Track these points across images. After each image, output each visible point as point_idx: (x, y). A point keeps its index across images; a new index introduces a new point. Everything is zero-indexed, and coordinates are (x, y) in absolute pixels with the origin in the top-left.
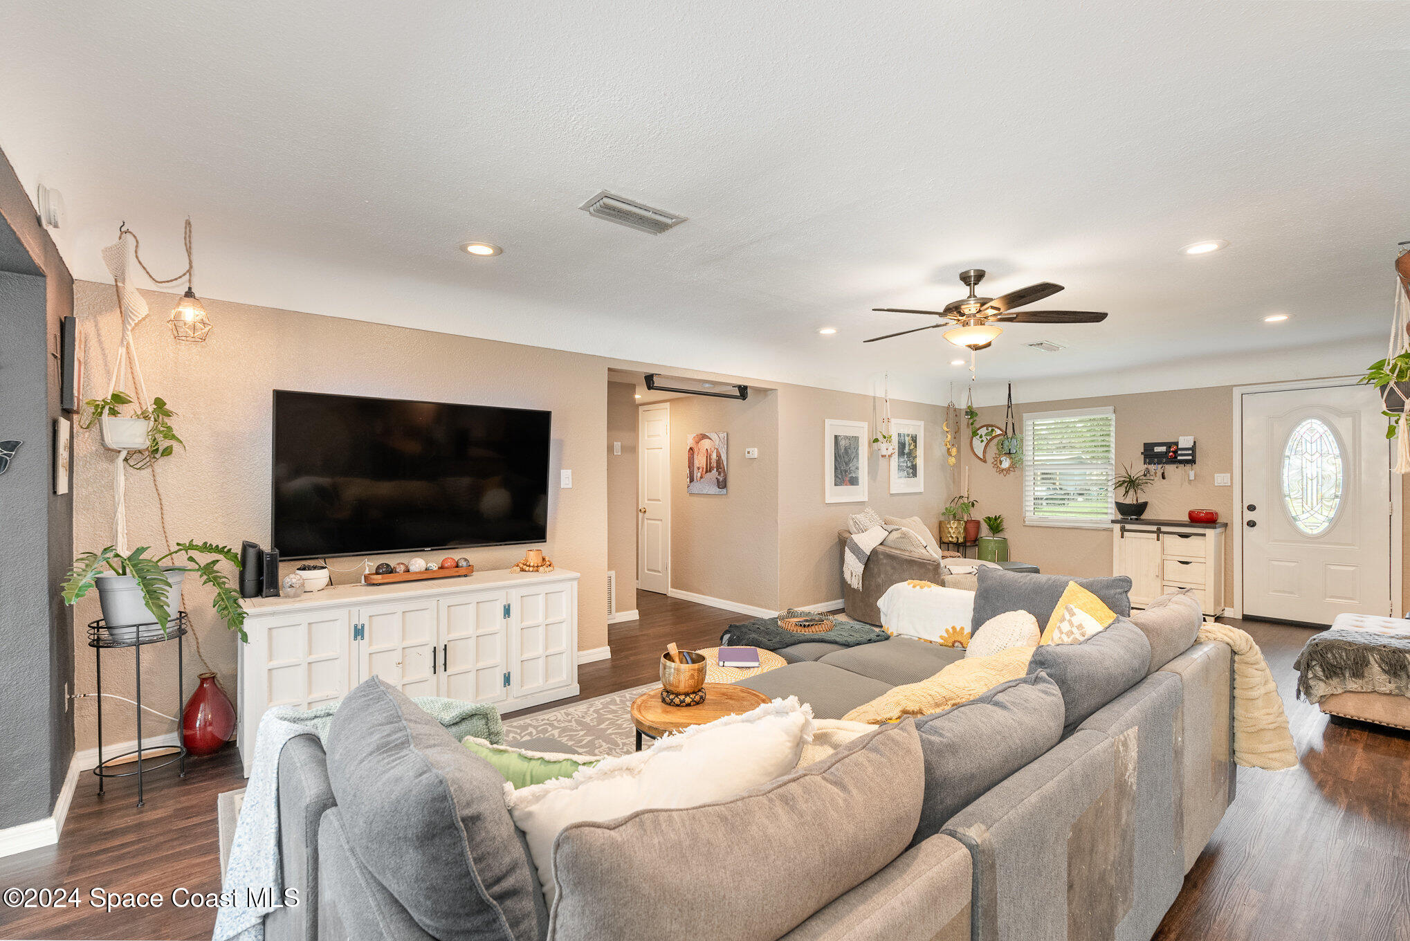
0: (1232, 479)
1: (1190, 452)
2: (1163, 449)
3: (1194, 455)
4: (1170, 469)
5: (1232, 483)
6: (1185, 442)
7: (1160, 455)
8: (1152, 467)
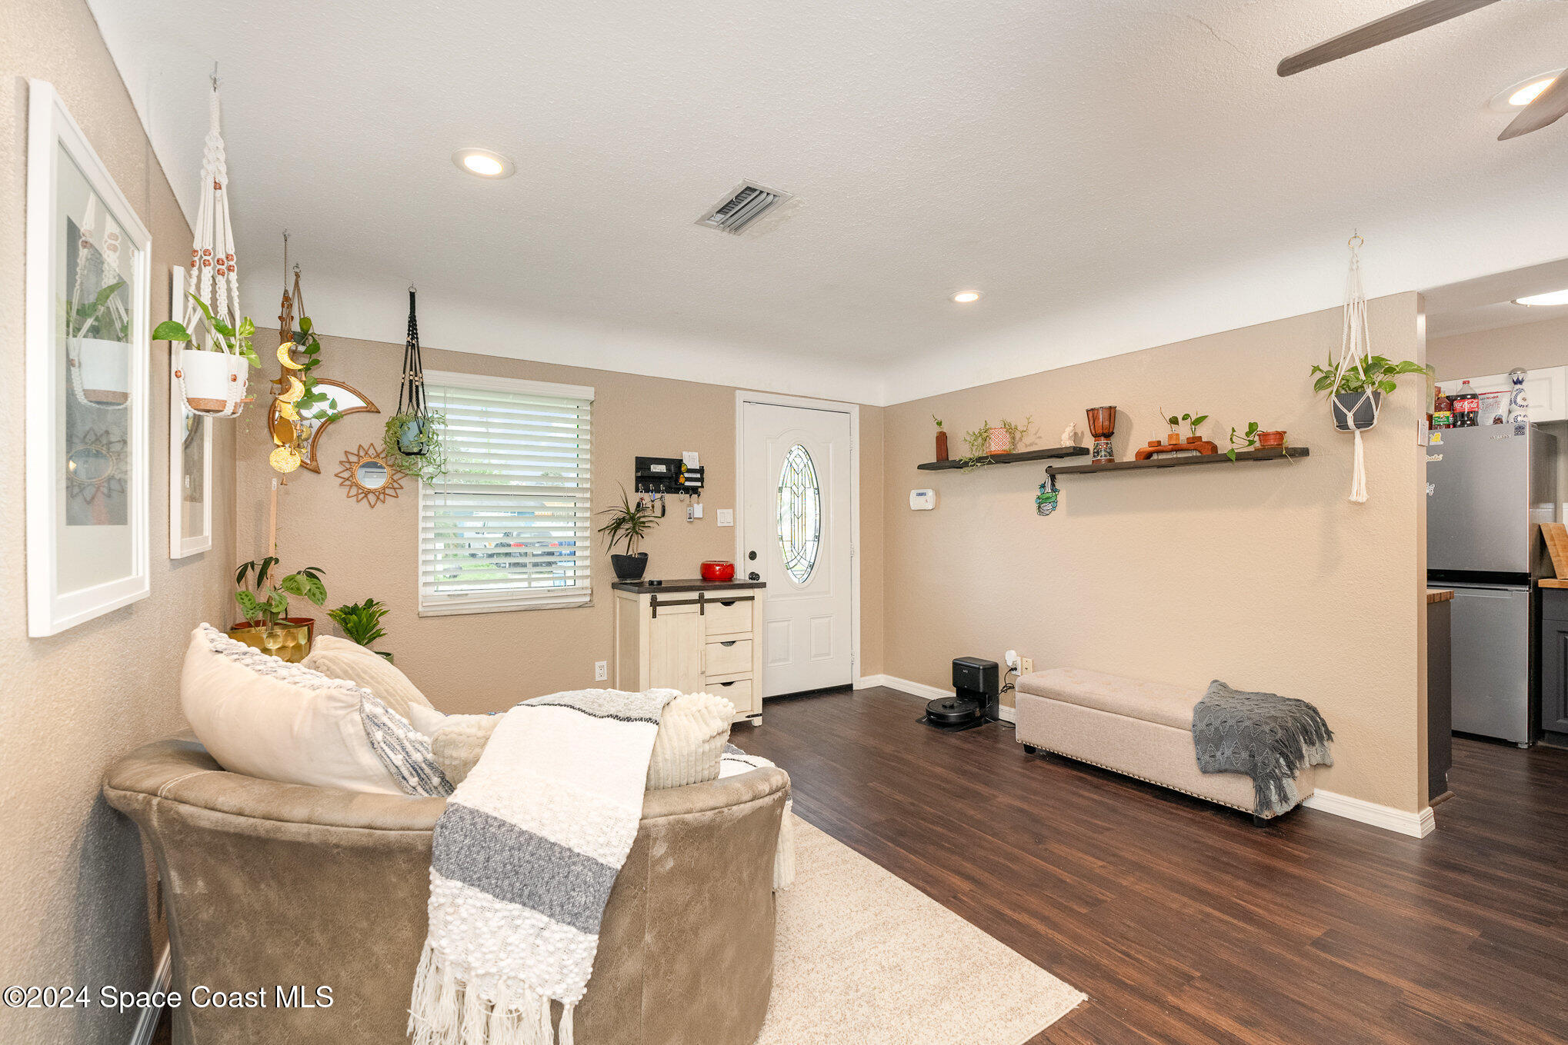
0: (734, 518)
1: (698, 476)
2: (662, 468)
3: (701, 480)
4: (670, 499)
5: (734, 521)
6: (691, 461)
7: (658, 478)
8: (647, 498)
